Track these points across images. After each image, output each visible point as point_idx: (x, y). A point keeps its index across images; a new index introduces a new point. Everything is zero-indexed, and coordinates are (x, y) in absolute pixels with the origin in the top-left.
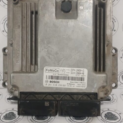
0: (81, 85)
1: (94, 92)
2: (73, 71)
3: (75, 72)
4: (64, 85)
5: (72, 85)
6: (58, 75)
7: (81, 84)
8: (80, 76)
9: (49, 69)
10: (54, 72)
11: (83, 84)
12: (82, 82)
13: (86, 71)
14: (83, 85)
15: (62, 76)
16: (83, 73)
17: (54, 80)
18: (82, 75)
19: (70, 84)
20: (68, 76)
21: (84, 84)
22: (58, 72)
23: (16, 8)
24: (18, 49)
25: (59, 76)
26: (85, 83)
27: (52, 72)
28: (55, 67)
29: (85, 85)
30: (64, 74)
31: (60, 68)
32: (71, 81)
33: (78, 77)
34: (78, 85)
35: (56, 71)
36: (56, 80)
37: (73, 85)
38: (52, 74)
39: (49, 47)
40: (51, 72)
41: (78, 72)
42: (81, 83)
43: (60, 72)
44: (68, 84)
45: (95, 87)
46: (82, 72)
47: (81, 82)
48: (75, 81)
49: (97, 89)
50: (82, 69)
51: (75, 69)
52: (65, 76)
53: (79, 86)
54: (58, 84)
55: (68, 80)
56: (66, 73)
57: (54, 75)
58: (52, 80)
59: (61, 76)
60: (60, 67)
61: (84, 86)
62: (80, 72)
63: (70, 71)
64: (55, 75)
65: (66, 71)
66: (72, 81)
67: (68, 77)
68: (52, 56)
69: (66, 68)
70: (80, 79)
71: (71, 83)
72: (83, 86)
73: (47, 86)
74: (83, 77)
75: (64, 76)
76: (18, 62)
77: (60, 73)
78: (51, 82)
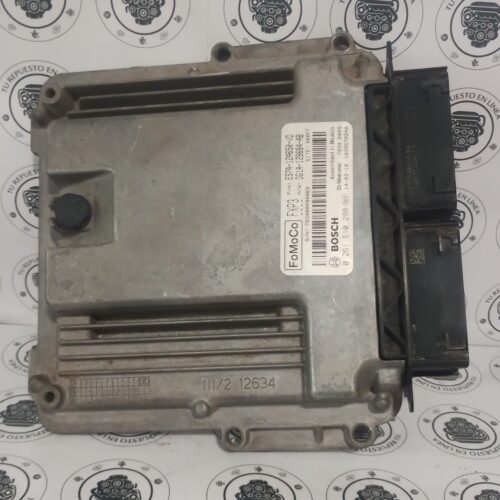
0: (342, 141)
1: (363, 96)
2: (294, 171)
3: (294, 165)
4: (346, 201)
5: (343, 172)
6: (310, 223)
7: (336, 141)
8: (308, 146)
9: (289, 255)
10: (298, 237)
11: (336, 136)
12: (329, 138)
13: (291, 129)
14: (340, 134)
15: (311, 209)
16: (299, 137)
17: (329, 238)
18: (303, 142)
19: (339, 181)
20: (311, 190)
21: (336, 133)
22: (299, 223)
23: (78, 394)
24: (225, 383)
25: (311, 220)
26: (332, 128)
27: (299, 248)
28: (279, 236)
29: (339, 128)
30: (304, 203)
31: (284, 218)
32: (328, 178)
33: (311, 153)
34: (343, 152)
35: (294, 233)
36: (329, 231)
37: (342, 168)
38: (308, 246)
39: (209, 261)
40: (299, 251)
41: (293, 155)
42: (332, 142)
43: (299, 216)
44: (339, 188)
45: (344, 94)
46: (294, 143)
47: (328, 141)
48: (328, 164)
49: (353, 88)
50: (284, 143)
51: (284, 166)
52: (311, 199)
53: (343, 149)
54: (341, 223)
55: (324, 187)
56: (300, 198)
57: (311, 239)
58: (329, 245)
59: (311, 215)
60: (278, 217)
61: (343, 133)
62: (295, 147)
63: (294, 183)
64: (310, 235)
65: (294, 195)
66: (329, 174)
67: (314, 187)
68: (240, 249)
69: (284, 197)
70: (320, 146)
71: (336, 178)
72: (343, 136)
73: (350, 260)
74: (311, 138)
75: (311, 204)
76: (273, 379)
77: (303, 218)
78: (335, 248)
